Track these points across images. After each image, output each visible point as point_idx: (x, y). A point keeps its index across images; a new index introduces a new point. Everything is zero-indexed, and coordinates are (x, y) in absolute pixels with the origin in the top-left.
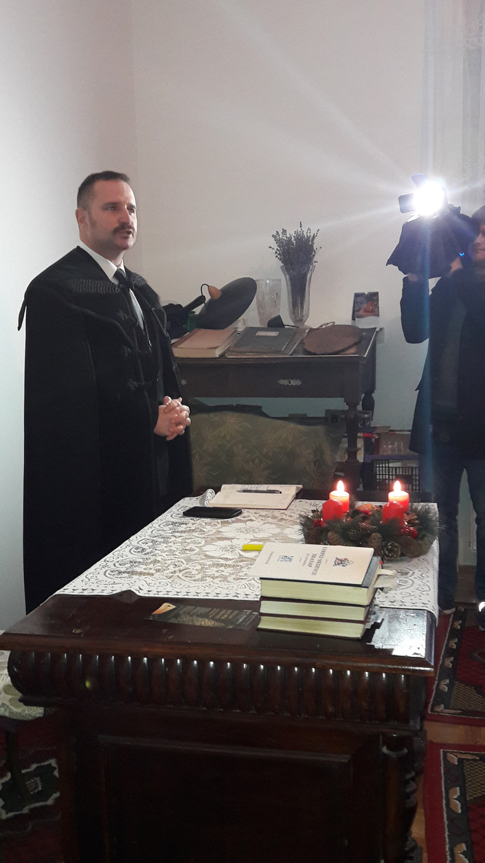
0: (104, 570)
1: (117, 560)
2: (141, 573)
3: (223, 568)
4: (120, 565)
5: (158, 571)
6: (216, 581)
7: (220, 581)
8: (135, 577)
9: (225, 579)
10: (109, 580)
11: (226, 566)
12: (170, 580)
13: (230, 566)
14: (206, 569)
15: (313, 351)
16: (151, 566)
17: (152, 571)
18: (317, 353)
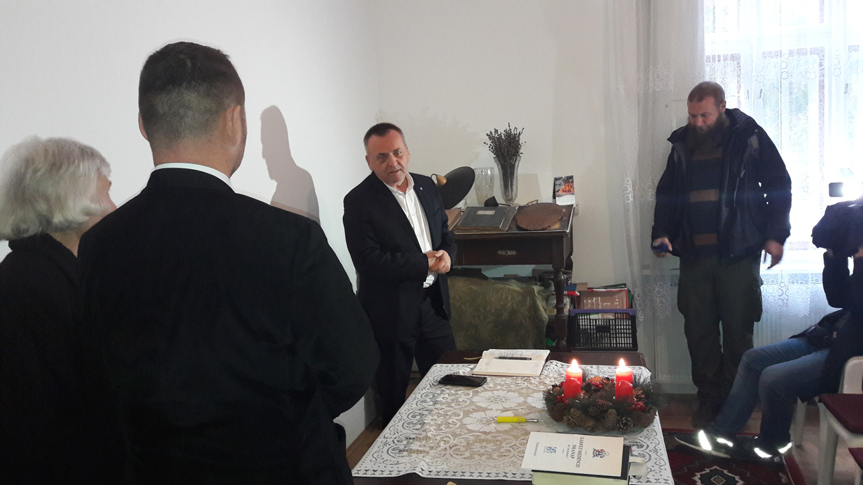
0: (386, 448)
1: (395, 436)
2: (418, 452)
3: (484, 444)
4: (398, 441)
5: (432, 448)
6: (483, 458)
7: (486, 459)
8: (414, 455)
9: (490, 457)
10: (393, 459)
11: (487, 441)
12: (444, 458)
13: (490, 441)
14: (472, 445)
15: (525, 227)
16: (424, 442)
17: (427, 449)
18: (529, 228)
